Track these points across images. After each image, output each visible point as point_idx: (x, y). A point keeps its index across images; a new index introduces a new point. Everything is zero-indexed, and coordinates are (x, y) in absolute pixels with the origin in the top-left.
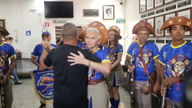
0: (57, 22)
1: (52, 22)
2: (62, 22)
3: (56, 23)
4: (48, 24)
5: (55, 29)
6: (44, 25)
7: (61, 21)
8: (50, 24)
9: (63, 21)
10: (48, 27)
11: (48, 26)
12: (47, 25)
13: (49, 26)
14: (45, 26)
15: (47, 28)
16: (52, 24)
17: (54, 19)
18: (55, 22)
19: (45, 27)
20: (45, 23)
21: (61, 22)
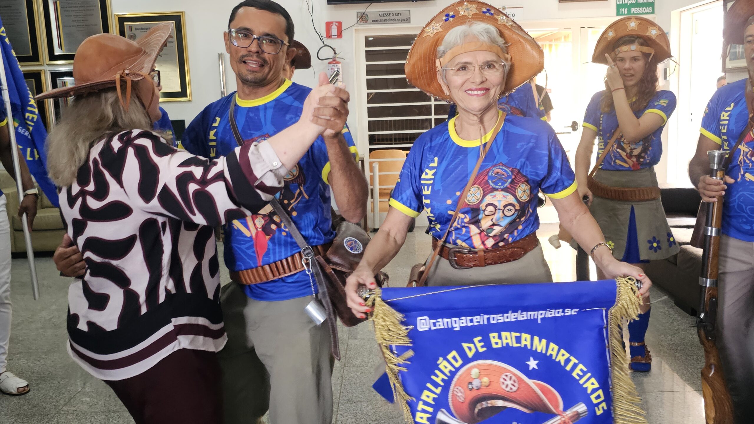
0: (371, 17)
1: (355, 19)
2: (391, 17)
3: (370, 21)
4: (340, 25)
5: (363, 49)
6: (324, 33)
7: (389, 15)
8: (344, 27)
9: (396, 15)
10: (339, 40)
11: (340, 35)
12: (334, 32)
13: (344, 33)
14: (329, 36)
15: (334, 42)
16: (354, 28)
17: (361, 8)
18: (363, 18)
19: (328, 42)
20: (329, 25)
21: (387, 18)
